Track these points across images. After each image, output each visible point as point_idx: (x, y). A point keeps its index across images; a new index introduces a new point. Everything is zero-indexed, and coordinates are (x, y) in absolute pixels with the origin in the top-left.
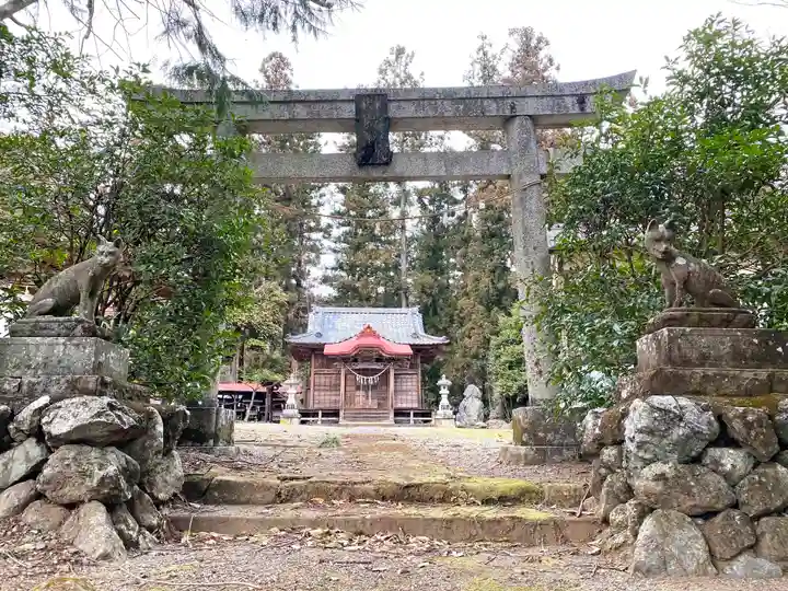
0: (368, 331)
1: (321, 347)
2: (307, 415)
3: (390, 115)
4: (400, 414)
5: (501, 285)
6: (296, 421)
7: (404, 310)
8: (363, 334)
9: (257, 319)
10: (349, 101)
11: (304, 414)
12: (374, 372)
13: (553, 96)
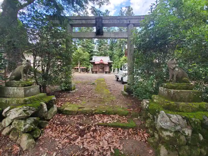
0: (101, 60)
1: (95, 62)
2: (93, 72)
3: (103, 23)
4: (106, 72)
5: (121, 53)
6: (91, 73)
7: (107, 57)
8: (101, 61)
9: (85, 58)
10: (94, 19)
11: (92, 72)
12: (102, 66)
13: (139, 19)
